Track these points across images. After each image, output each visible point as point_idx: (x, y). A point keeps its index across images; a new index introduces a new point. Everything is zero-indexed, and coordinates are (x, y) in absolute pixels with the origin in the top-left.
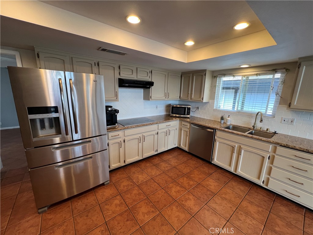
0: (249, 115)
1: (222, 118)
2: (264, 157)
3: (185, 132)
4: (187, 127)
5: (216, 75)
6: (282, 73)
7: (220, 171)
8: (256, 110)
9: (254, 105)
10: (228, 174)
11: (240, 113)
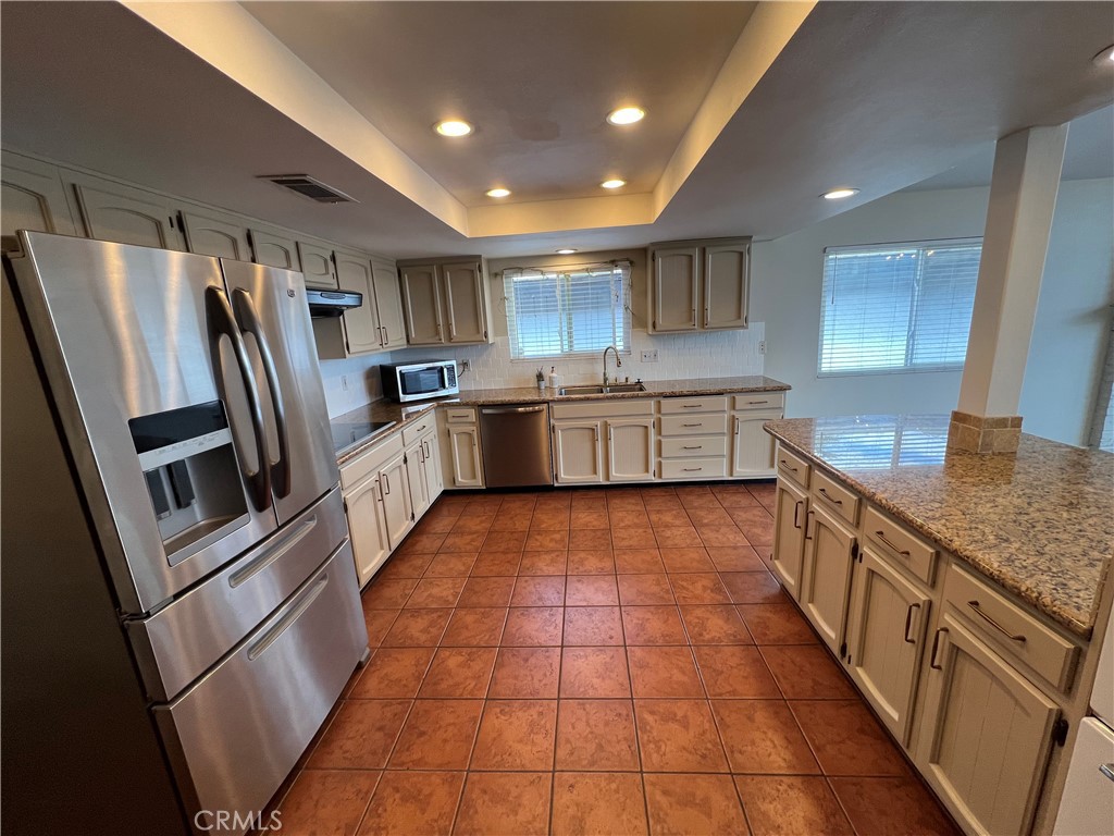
0: (590, 358)
1: (540, 377)
2: (646, 427)
3: (464, 436)
4: (469, 420)
5: (497, 271)
6: (624, 268)
7: (577, 494)
8: (601, 345)
9: (589, 336)
10: (594, 493)
11: (569, 358)
